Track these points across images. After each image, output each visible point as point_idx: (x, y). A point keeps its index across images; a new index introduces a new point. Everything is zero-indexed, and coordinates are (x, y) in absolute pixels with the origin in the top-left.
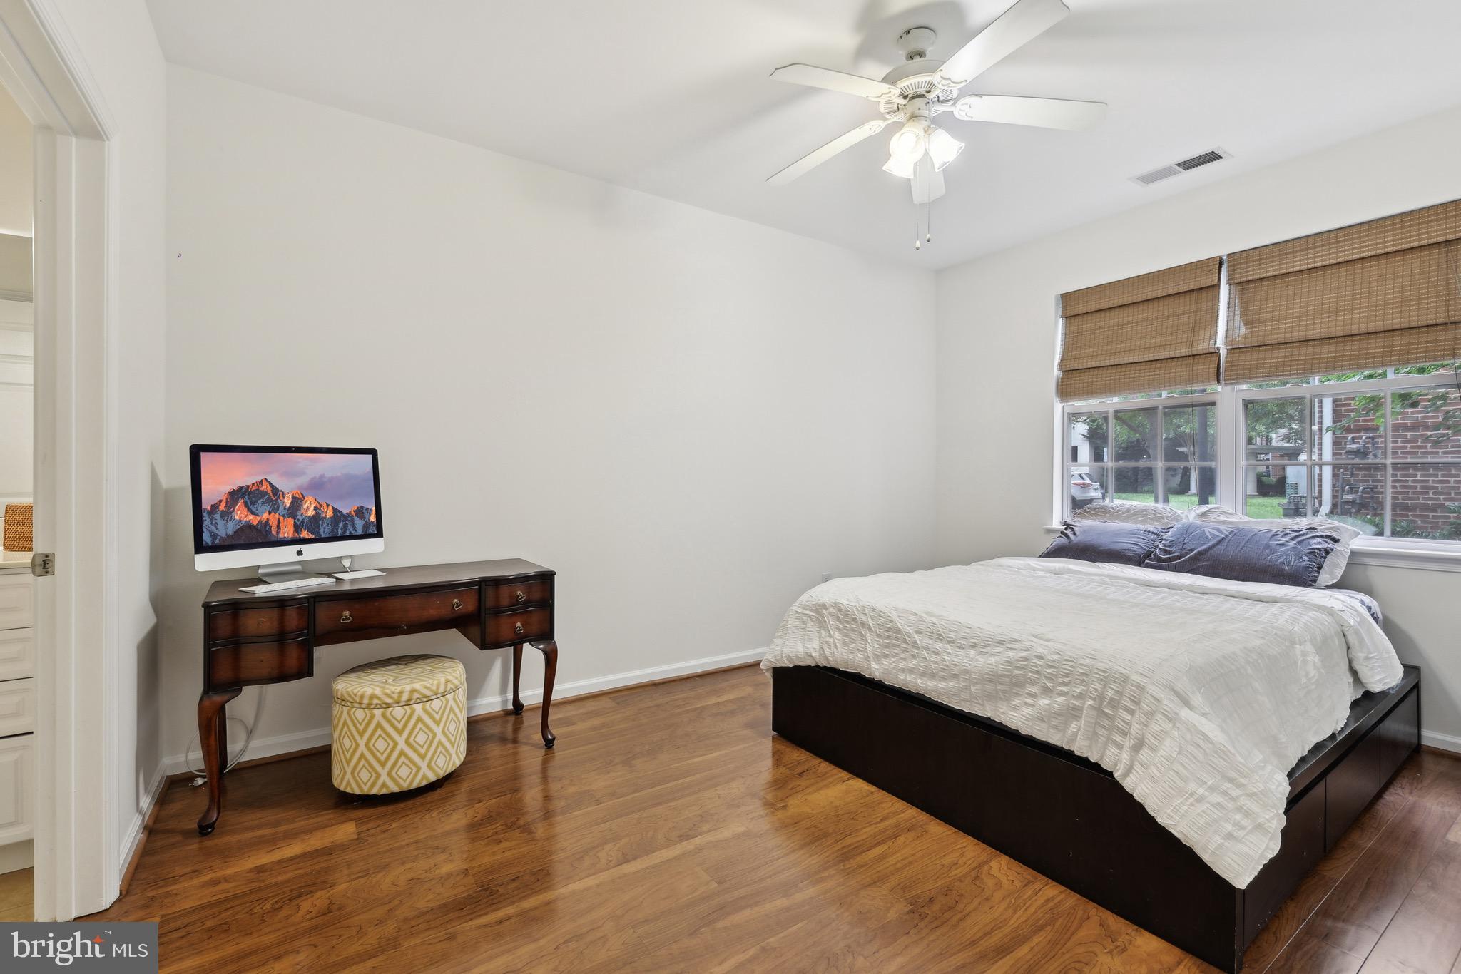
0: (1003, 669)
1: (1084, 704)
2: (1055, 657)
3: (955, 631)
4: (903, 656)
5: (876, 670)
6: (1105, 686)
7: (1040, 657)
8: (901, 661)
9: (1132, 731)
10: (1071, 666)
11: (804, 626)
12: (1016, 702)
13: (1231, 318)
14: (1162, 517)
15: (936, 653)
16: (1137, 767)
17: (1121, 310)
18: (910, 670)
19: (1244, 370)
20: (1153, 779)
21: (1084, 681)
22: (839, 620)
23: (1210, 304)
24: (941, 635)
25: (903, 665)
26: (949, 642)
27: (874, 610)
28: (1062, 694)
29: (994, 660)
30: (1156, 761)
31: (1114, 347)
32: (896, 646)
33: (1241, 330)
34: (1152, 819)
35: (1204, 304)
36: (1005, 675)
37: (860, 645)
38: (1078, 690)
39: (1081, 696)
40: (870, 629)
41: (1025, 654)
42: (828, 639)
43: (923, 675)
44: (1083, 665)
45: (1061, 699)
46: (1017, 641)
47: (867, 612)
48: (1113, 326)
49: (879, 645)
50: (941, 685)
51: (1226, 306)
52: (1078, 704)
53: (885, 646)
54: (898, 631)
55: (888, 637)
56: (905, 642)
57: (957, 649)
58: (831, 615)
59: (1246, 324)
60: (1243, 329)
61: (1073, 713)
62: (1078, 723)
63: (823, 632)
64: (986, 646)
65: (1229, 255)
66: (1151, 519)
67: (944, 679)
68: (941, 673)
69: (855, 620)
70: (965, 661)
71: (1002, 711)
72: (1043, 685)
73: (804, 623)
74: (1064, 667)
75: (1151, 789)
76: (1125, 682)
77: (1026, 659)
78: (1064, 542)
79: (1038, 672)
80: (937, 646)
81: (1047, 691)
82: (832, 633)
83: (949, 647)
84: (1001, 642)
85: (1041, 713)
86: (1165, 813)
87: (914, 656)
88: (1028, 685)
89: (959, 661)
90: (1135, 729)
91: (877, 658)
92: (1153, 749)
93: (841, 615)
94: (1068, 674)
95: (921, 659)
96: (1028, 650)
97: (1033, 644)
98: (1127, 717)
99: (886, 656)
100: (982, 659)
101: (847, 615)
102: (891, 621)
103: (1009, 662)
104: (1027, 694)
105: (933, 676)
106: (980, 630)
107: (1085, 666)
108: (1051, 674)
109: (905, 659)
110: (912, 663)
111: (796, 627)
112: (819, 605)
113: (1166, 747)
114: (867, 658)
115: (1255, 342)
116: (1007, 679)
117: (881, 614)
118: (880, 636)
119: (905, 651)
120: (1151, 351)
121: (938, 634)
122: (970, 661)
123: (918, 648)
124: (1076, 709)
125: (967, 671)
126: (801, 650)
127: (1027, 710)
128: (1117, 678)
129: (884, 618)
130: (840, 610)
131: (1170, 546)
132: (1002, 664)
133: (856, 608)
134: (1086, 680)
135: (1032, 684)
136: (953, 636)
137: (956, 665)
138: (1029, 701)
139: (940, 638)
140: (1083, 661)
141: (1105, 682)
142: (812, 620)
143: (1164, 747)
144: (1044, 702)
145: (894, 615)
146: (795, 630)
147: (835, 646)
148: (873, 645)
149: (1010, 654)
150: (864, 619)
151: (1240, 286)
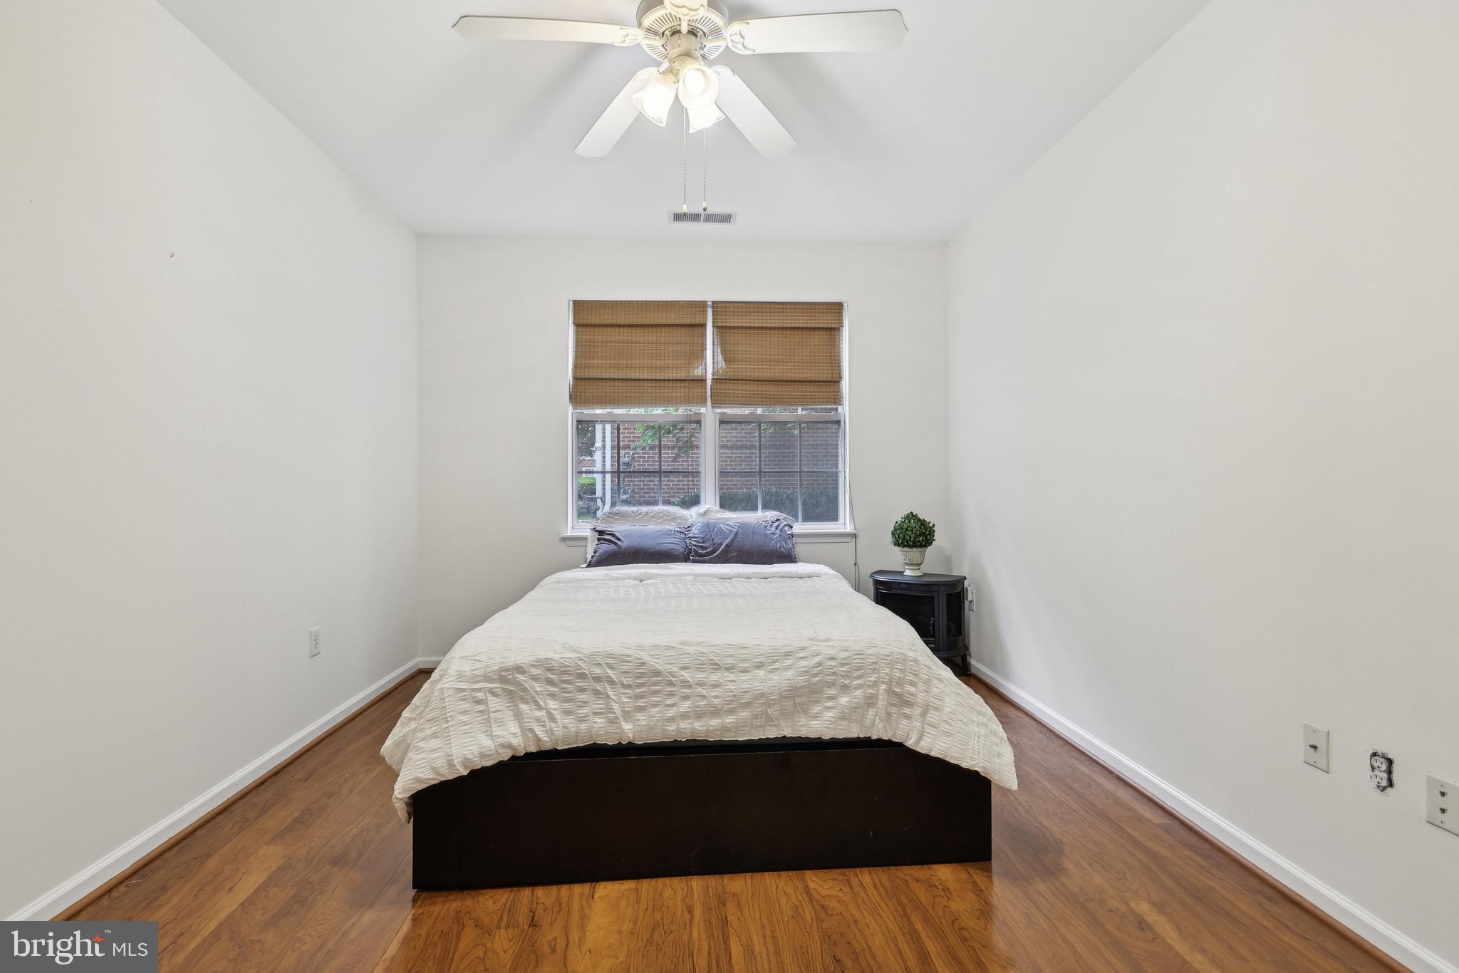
0: (801, 681)
1: (878, 690)
2: (845, 654)
3: (731, 656)
4: (669, 701)
5: (632, 730)
6: (891, 669)
7: (833, 659)
8: (666, 708)
9: (918, 700)
10: (862, 659)
11: (481, 708)
12: (816, 709)
13: (716, 354)
14: (676, 518)
15: (715, 686)
16: (929, 729)
17: (630, 329)
18: (682, 716)
19: (726, 397)
20: (947, 734)
21: (875, 669)
22: (550, 682)
23: (700, 339)
24: (717, 664)
25: (671, 712)
26: (728, 669)
27: (611, 656)
28: (860, 686)
29: (789, 674)
30: (945, 718)
31: (625, 362)
32: (655, 693)
33: (722, 364)
34: (957, 767)
35: (696, 339)
36: (804, 686)
37: (598, 705)
38: (873, 679)
39: (875, 684)
40: (611, 682)
41: (817, 659)
42: (537, 714)
43: (699, 716)
44: (871, 655)
45: (859, 693)
46: (804, 649)
47: (600, 661)
48: (623, 343)
49: (630, 698)
50: (729, 720)
51: (711, 343)
52: (873, 692)
53: (638, 697)
54: (657, 673)
55: (642, 685)
56: (671, 684)
57: (740, 674)
58: (535, 678)
59: (725, 361)
60: (724, 363)
61: (870, 701)
62: (874, 710)
63: (524, 707)
64: (774, 662)
65: (713, 302)
66: (668, 520)
67: (731, 712)
68: (726, 707)
69: (582, 676)
70: (757, 685)
71: (801, 724)
72: (841, 684)
73: (479, 702)
74: (855, 661)
75: (949, 742)
76: (904, 660)
77: (820, 664)
78: (612, 548)
79: (834, 674)
80: (715, 677)
81: (845, 689)
82: (542, 703)
83: (731, 675)
84: (788, 654)
85: (844, 712)
86: (968, 756)
87: (686, 698)
88: (826, 689)
89: (749, 686)
90: (921, 698)
91: (627, 715)
92: (937, 709)
93: (554, 674)
94: (861, 667)
95: (697, 698)
96: (818, 655)
97: (819, 648)
98: (912, 690)
99: (640, 709)
100: (775, 677)
101: (566, 672)
102: (643, 664)
103: (807, 672)
104: (827, 698)
105: (716, 713)
106: (760, 647)
107: (874, 655)
108: (847, 671)
109: (673, 705)
110: (685, 706)
111: (464, 712)
112: (507, 670)
113: (948, 704)
114: (613, 721)
115: (731, 375)
116: (805, 690)
117: (624, 659)
118: (629, 687)
119: (671, 694)
120: (658, 371)
121: (712, 664)
122: (762, 682)
123: (689, 687)
124: (871, 697)
125: (762, 695)
126: (487, 743)
127: (830, 714)
128: (899, 659)
129: (630, 662)
130: (550, 669)
131: (703, 543)
132: (799, 676)
133: (581, 660)
134: (877, 667)
135: (829, 687)
136: (730, 661)
137: (746, 692)
138: (829, 704)
139: (716, 667)
140: (870, 651)
141: (891, 665)
142: (494, 694)
143: (946, 705)
144: (844, 700)
145: (645, 656)
146: (465, 718)
147: (552, 719)
148: (619, 699)
149: (803, 663)
150: (598, 671)
151: (720, 329)
